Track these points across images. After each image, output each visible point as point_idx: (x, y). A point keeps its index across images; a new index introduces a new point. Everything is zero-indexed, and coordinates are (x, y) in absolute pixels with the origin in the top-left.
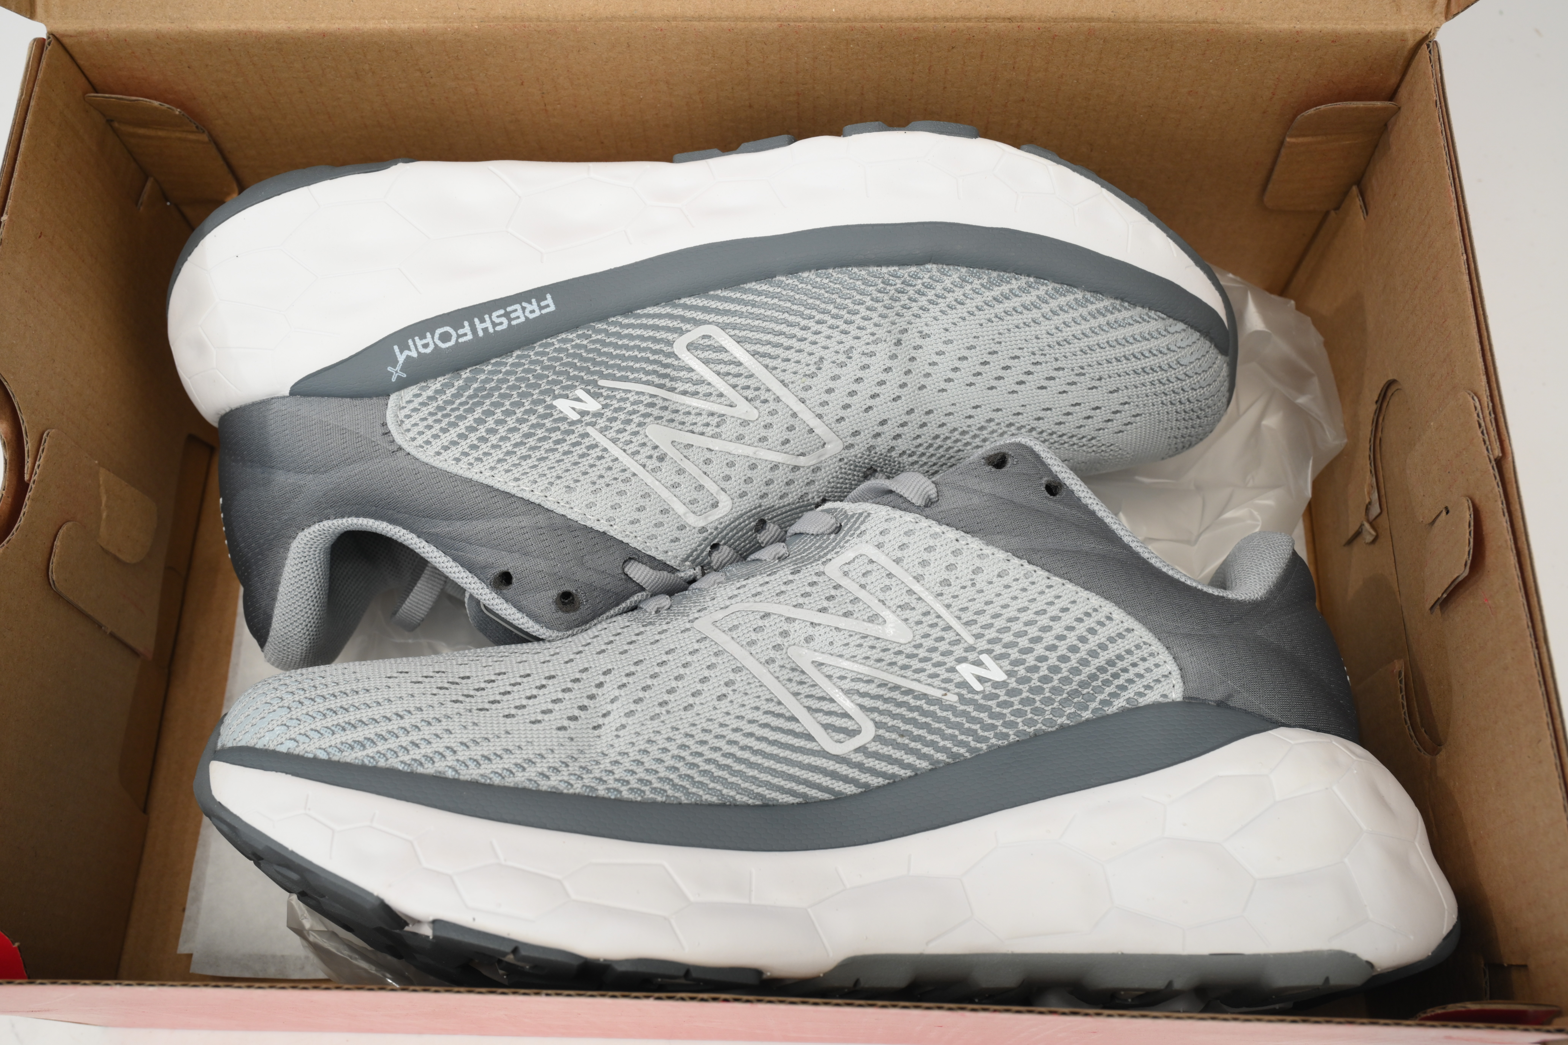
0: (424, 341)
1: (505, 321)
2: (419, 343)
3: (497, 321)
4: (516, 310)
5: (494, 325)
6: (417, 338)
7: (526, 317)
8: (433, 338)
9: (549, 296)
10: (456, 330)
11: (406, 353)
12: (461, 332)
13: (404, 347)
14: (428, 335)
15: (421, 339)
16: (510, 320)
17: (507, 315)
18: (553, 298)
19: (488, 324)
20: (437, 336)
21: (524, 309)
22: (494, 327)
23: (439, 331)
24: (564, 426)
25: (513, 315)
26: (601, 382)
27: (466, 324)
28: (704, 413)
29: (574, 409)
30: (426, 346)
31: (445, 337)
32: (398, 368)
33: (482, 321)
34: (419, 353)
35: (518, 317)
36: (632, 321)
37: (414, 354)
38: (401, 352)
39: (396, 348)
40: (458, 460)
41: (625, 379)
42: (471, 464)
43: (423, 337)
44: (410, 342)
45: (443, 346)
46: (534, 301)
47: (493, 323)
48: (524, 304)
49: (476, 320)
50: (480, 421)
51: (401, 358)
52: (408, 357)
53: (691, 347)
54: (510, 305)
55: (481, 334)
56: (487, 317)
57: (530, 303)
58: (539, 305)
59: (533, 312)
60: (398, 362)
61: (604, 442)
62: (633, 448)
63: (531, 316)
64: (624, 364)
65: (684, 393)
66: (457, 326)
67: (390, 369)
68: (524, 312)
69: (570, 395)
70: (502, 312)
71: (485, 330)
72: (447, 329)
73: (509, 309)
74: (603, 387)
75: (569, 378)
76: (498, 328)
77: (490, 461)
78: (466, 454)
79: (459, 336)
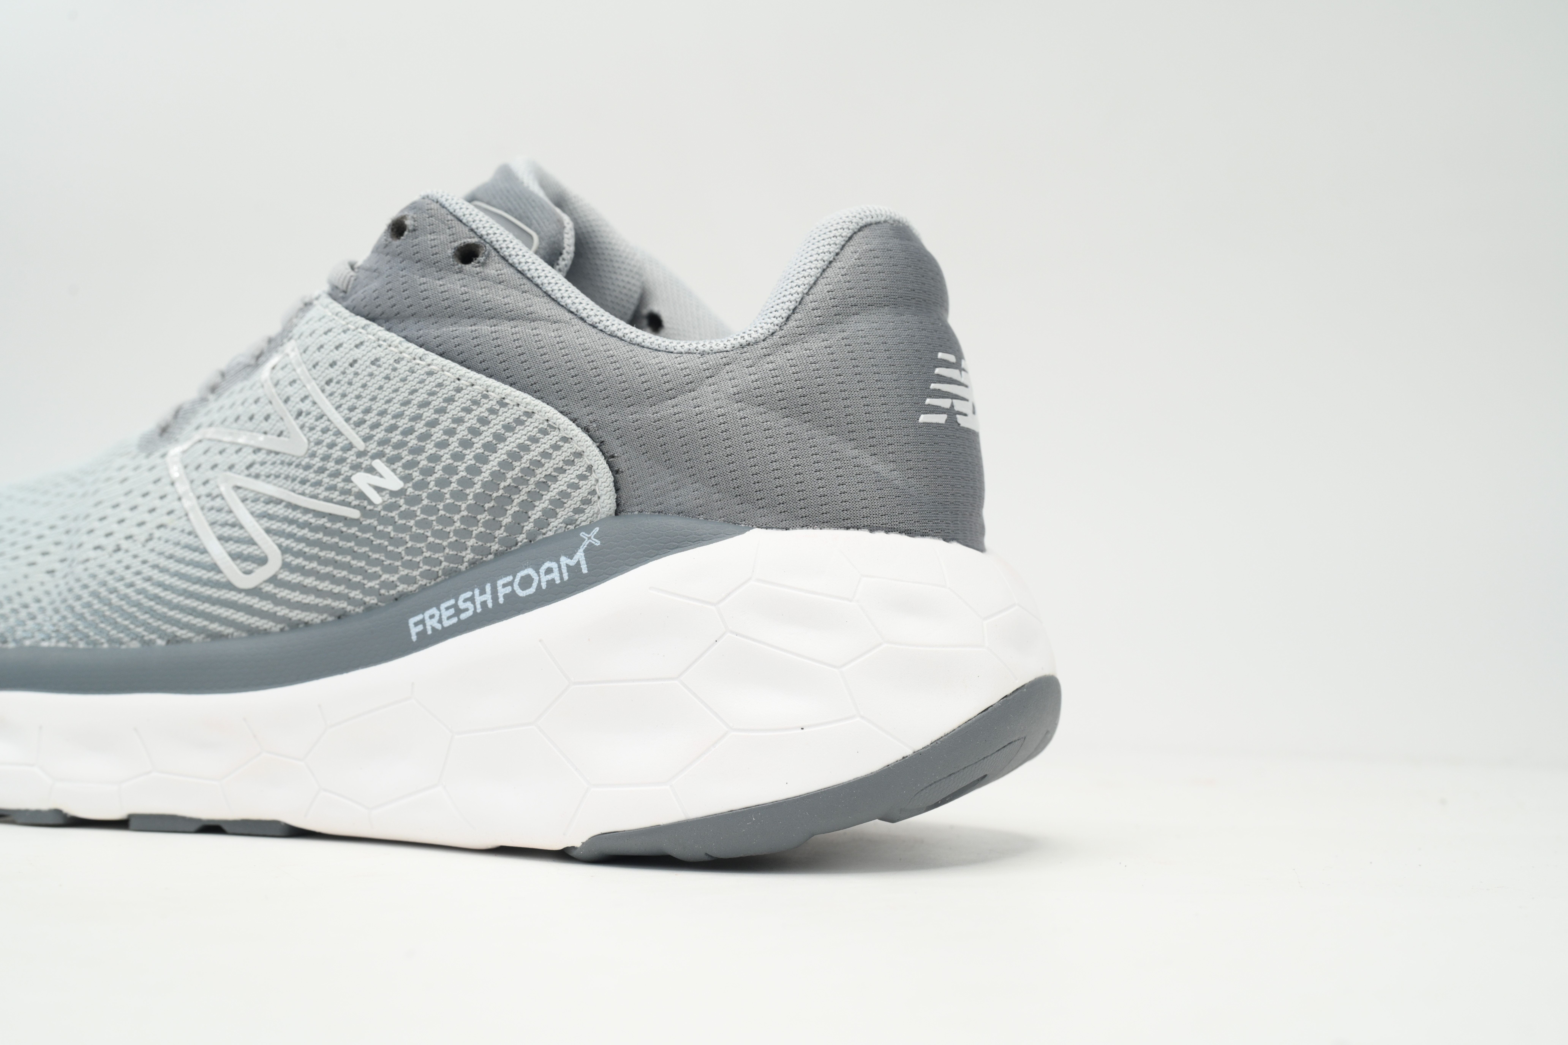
0: (549, 577)
1: (462, 605)
2: (555, 576)
3: (469, 605)
4: (449, 618)
5: (472, 599)
6: (558, 581)
7: (439, 610)
8: (540, 582)
9: (414, 638)
10: (513, 591)
11: (572, 563)
12: (508, 590)
13: (574, 570)
14: (544, 586)
15: (553, 580)
16: (455, 606)
17: (458, 611)
18: (410, 635)
19: (479, 599)
20: (535, 585)
21: (440, 621)
22: (473, 596)
23: (532, 590)
24: (389, 451)
25: (452, 611)
26: (355, 514)
27: (501, 600)
28: (263, 478)
29: (381, 476)
30: (549, 571)
31: (526, 582)
32: (586, 543)
33: (484, 604)
34: (558, 562)
35: (447, 609)
36: (336, 604)
37: (564, 560)
38: (578, 563)
39: (585, 570)
40: (502, 403)
41: (333, 518)
42: (485, 397)
43: (551, 583)
44: (566, 577)
45: (530, 571)
46: (430, 632)
47: (473, 602)
48: (438, 627)
49: (490, 605)
50: (482, 459)
51: (580, 555)
52: (571, 557)
53: (262, 561)
54: (454, 625)
55: (488, 588)
56: (479, 610)
57: (433, 629)
58: (425, 625)
59: (432, 617)
60: (584, 551)
61: (348, 430)
62: (322, 424)
63: (434, 611)
64: (336, 540)
65: (278, 502)
66: (511, 597)
67: (598, 543)
68: (440, 615)
69: (387, 496)
70: (463, 616)
71: (483, 592)
72: (522, 593)
73: (454, 620)
74: (355, 507)
75: (391, 521)
76: (468, 594)
77: (463, 400)
78: (492, 411)
79: (511, 584)
